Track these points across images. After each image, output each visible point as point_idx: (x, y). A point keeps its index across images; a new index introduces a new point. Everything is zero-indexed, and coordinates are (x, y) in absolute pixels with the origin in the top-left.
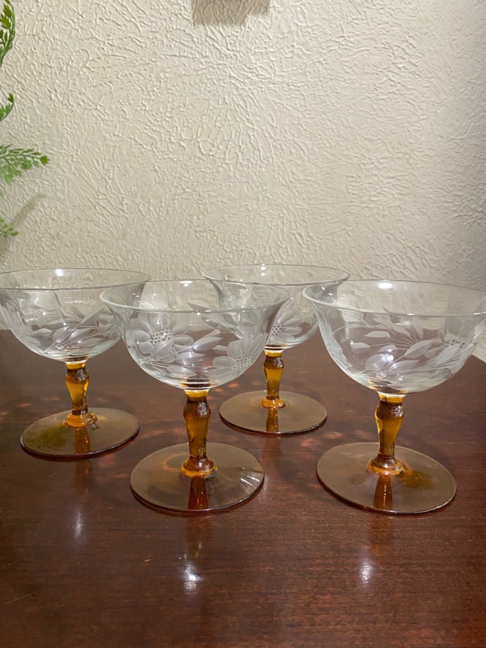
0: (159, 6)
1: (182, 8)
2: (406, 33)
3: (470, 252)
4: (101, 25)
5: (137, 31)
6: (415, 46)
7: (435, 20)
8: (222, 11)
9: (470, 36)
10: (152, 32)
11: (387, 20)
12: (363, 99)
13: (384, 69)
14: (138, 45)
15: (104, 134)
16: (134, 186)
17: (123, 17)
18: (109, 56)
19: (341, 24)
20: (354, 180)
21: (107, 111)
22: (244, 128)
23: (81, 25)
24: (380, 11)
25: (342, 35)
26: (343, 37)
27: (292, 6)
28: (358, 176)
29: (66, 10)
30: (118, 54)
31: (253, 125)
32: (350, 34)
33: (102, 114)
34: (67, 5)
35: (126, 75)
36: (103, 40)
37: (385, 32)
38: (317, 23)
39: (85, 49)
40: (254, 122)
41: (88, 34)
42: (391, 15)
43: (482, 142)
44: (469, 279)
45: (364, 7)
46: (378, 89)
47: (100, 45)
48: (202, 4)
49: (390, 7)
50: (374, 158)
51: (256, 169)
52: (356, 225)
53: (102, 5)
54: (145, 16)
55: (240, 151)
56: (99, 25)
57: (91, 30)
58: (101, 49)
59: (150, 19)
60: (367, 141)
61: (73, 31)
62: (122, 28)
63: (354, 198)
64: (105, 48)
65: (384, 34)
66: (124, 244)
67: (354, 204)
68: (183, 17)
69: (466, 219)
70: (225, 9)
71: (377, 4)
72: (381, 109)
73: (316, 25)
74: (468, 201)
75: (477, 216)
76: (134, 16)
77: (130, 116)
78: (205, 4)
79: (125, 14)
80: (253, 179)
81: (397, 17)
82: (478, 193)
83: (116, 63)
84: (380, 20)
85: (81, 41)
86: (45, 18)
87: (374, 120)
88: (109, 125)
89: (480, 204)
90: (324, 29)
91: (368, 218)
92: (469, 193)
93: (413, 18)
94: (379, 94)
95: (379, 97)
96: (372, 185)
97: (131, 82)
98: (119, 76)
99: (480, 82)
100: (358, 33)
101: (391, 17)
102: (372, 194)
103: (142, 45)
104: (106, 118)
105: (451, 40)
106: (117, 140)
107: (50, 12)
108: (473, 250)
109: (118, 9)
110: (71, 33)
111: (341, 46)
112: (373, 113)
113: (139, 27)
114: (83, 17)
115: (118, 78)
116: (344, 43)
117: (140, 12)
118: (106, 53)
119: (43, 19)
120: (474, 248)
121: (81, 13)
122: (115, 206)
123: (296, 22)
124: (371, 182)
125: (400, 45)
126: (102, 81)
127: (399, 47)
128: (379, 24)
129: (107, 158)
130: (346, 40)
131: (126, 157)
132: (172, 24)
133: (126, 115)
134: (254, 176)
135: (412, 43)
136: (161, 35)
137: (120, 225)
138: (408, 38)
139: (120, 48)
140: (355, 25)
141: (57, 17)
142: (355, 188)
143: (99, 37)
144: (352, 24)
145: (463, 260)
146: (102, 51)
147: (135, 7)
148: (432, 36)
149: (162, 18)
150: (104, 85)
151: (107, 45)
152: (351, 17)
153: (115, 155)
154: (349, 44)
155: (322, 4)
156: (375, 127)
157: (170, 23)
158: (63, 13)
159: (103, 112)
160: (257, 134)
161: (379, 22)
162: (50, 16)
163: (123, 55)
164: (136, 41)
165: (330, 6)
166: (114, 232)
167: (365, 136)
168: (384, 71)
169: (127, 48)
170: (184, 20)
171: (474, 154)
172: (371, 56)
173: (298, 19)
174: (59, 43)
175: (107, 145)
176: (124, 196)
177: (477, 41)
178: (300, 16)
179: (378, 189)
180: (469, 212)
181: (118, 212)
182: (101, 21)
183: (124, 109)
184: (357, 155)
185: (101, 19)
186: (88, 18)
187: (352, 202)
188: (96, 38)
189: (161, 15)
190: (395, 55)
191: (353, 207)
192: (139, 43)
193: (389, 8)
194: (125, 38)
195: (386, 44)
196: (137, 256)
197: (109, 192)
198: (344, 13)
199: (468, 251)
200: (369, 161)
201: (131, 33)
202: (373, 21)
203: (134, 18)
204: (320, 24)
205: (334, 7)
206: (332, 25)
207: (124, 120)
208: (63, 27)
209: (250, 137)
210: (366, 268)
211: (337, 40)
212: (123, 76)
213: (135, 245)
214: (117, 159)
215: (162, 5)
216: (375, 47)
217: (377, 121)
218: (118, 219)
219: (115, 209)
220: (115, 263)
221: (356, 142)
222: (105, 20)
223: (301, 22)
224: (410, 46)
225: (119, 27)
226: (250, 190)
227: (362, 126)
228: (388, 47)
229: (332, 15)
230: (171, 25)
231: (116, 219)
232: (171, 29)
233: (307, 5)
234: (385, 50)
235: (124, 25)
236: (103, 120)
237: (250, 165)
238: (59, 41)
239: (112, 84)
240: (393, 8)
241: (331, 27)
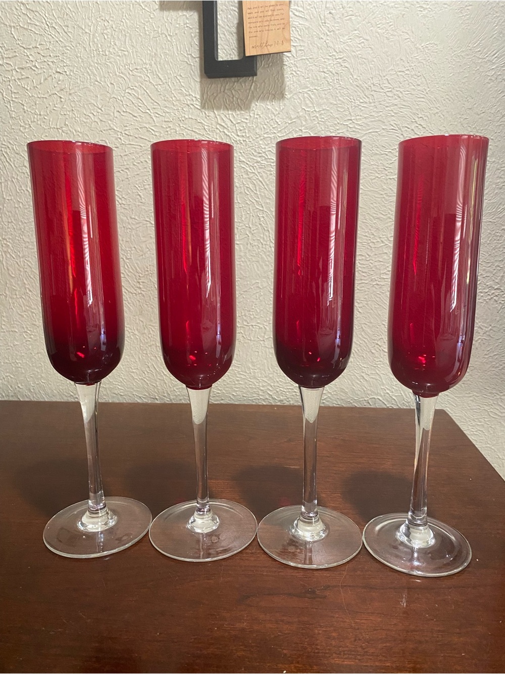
0: (172, 98)
1: (194, 99)
2: (414, 114)
3: (487, 329)
4: (118, 117)
5: (151, 121)
6: (424, 126)
7: (444, 100)
8: (232, 100)
9: (482, 115)
10: (165, 122)
11: (395, 102)
12: (372, 180)
13: (392, 150)
14: (153, 134)
15: (121, 217)
16: (150, 265)
17: (139, 109)
18: (126, 144)
19: (348, 108)
20: (363, 258)
21: (124, 196)
22: (253, 210)
23: (100, 117)
24: (388, 94)
25: (350, 118)
26: (351, 120)
27: (299, 92)
28: (368, 255)
29: (86, 105)
30: (134, 144)
31: (262, 207)
32: (358, 118)
33: (120, 198)
34: (88, 101)
35: (142, 162)
36: (120, 131)
37: (393, 114)
38: (324, 108)
39: (104, 139)
40: (263, 205)
41: (107, 126)
42: (399, 97)
43: (497, 219)
44: (487, 357)
45: (372, 91)
46: (386, 169)
47: (118, 135)
48: (213, 94)
49: (398, 89)
50: (384, 236)
51: (266, 249)
52: (366, 302)
53: (120, 99)
54: (159, 107)
55: (250, 232)
56: (116, 117)
57: (110, 122)
58: (118, 139)
59: (163, 110)
60: (376, 220)
61: (93, 123)
62: (137, 119)
63: (364, 276)
64: (122, 138)
65: (393, 116)
66: (141, 319)
67: (363, 281)
68: (195, 107)
69: (482, 296)
70: (234, 98)
71: (385, 87)
72: (391, 189)
73: (324, 110)
74: (484, 277)
75: (493, 293)
76: (149, 108)
77: (145, 200)
78: (215, 95)
79: (140, 106)
80: (262, 258)
81: (406, 99)
82: (494, 270)
83: (132, 152)
84: (388, 103)
85: (100, 132)
86: (68, 113)
87: (383, 199)
88: (126, 209)
89: (497, 281)
90: (331, 113)
91: (378, 295)
92: (484, 270)
93: (423, 100)
94: (388, 174)
95: (388, 177)
96: (382, 263)
97: (145, 168)
98: (135, 164)
99: (493, 160)
100: (365, 116)
101: (399, 99)
102: (382, 272)
103: (156, 134)
104: (123, 202)
105: (462, 120)
106: (134, 223)
107: (72, 107)
108: (490, 327)
109: (133, 101)
110: (91, 126)
111: (349, 129)
112: (383, 193)
113: (154, 118)
114: (102, 111)
115: (134, 165)
116: (351, 126)
117: (155, 104)
118: (123, 142)
119: (66, 113)
120: (491, 325)
121: (100, 107)
122: (132, 284)
123: (303, 107)
124: (381, 260)
125: (409, 127)
126: (120, 168)
127: (409, 128)
128: (387, 107)
129: (124, 239)
130: (353, 122)
131: (142, 238)
132: (185, 114)
133: (141, 199)
134: (264, 256)
135: (422, 124)
136: (174, 124)
137: (137, 302)
138: (417, 119)
139: (136, 138)
140: (363, 109)
141: (78, 111)
142: (364, 266)
143: (117, 128)
144: (360, 107)
145: (479, 337)
146: (120, 141)
147: (150, 99)
148: (442, 116)
149: (175, 108)
150: (121, 172)
151: (124, 135)
152: (359, 100)
153: (132, 237)
154: (356, 127)
155: (330, 89)
156: (385, 207)
157: (183, 113)
158: (84, 107)
159: (121, 197)
160: (267, 216)
161: (387, 105)
162: (72, 110)
163: (139, 144)
164: (151, 130)
165: (337, 91)
166: (131, 308)
167: (375, 215)
168: (392, 151)
169: (143, 137)
170: (196, 110)
171: (489, 231)
172: (379, 138)
173: (306, 105)
174: (80, 135)
175: (124, 227)
176: (140, 275)
177: (490, 119)
178: (308, 102)
179: (388, 267)
180: (484, 289)
181: (136, 290)
182: (118, 113)
183: (140, 194)
184: (367, 234)
185: (118, 111)
186: (107, 111)
187: (362, 280)
188: (114, 129)
189: (174, 106)
190: (404, 136)
191: (363, 285)
192: (153, 133)
193: (397, 91)
194: (140, 128)
195: (394, 125)
196: (152, 330)
197: (127, 271)
198: (352, 97)
199: (484, 328)
200: (379, 240)
201: (146, 123)
202: (380, 104)
203: (149, 110)
204: (328, 109)
205: (341, 91)
206: (339, 109)
207: (140, 204)
208: (84, 120)
209: (260, 219)
210: (377, 344)
211: (345, 124)
212: (139, 163)
213: (151, 321)
214: (134, 240)
215: (175, 96)
216: (383, 129)
217: (387, 200)
218: (135, 297)
219: (132, 287)
220: (132, 337)
221: (364, 221)
222: (122, 113)
223: (310, 107)
224: (420, 127)
225: (135, 118)
226: (259, 267)
227: (371, 205)
228: (397, 129)
229: (339, 100)
230: (183, 115)
231: (133, 296)
232: (183, 119)
233: (315, 91)
234: (394, 131)
235: (140, 116)
236: (120, 204)
237: (260, 246)
238: (81, 133)
239: (129, 171)
240: (401, 90)
241: (338, 111)
